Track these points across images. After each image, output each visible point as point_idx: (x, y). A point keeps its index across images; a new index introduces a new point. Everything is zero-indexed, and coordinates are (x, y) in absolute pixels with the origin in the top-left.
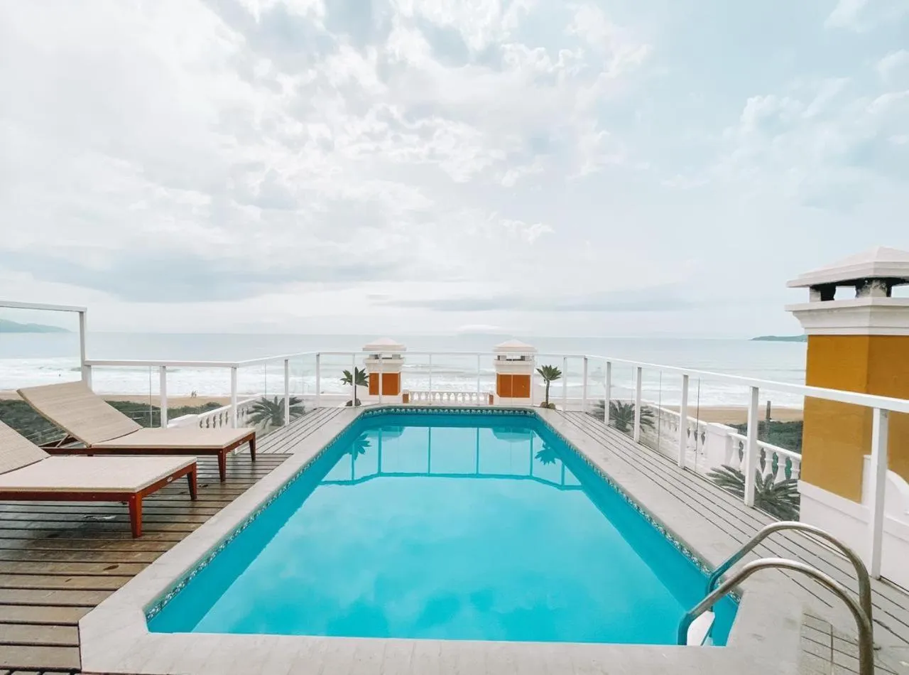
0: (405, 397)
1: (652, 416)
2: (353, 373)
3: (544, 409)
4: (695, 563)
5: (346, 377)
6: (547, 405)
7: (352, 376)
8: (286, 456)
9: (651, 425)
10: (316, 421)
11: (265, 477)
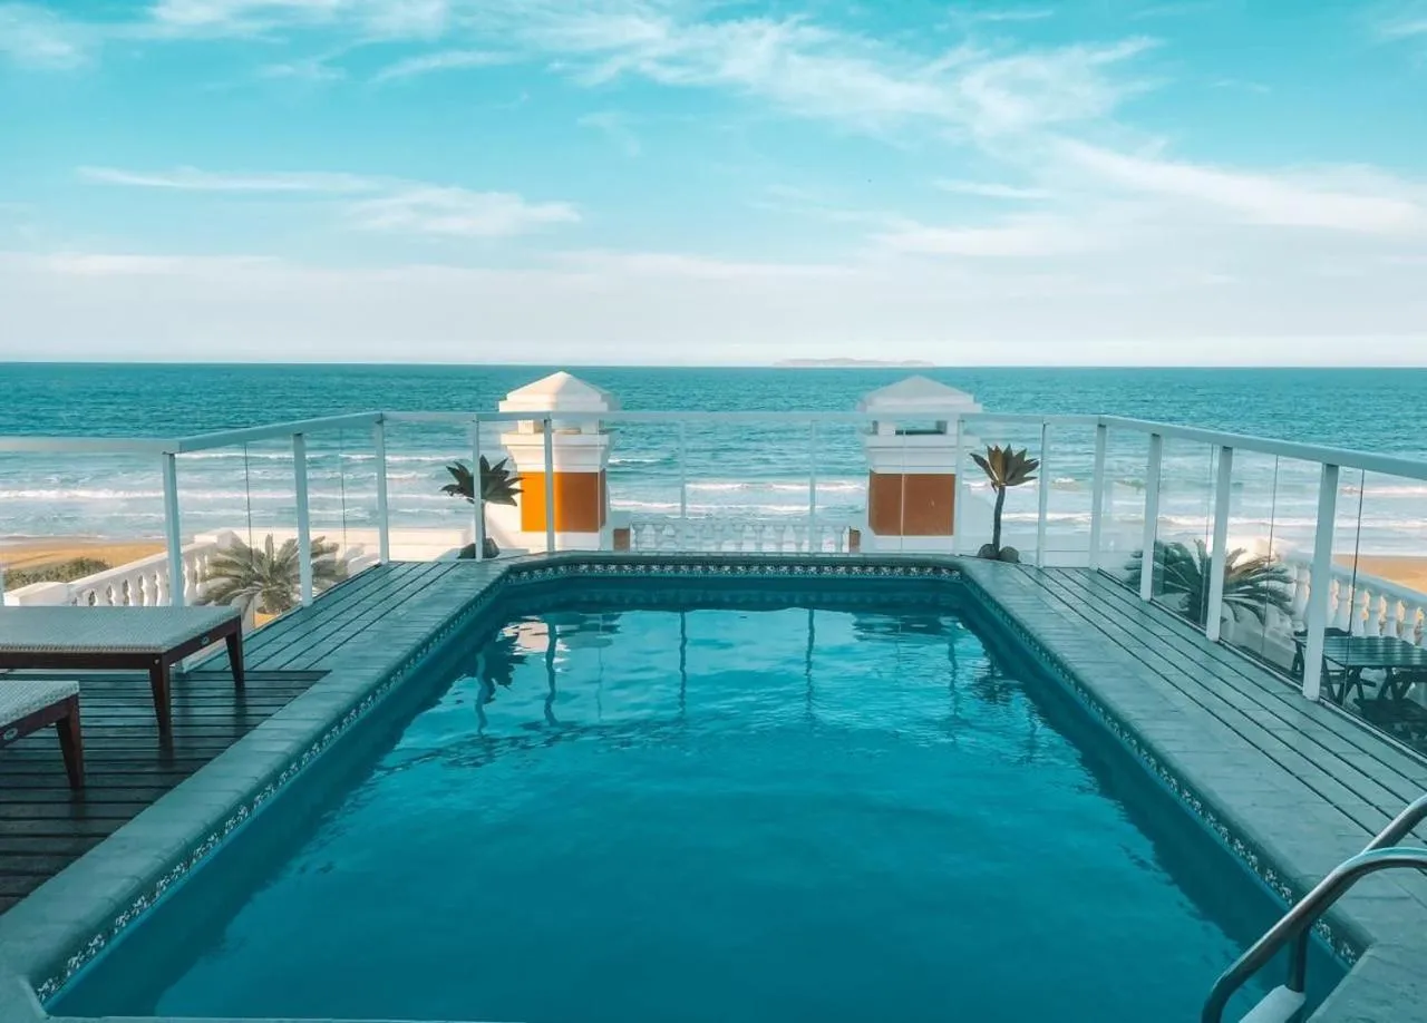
0: (621, 535)
1: (1286, 581)
2: (474, 471)
3: (990, 563)
4: (1253, 867)
5: (456, 483)
6: (995, 553)
7: (471, 479)
8: (311, 677)
9: (1281, 606)
10: (378, 596)
11: (266, 724)
